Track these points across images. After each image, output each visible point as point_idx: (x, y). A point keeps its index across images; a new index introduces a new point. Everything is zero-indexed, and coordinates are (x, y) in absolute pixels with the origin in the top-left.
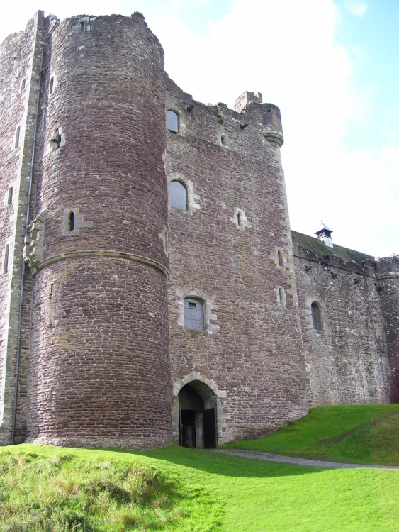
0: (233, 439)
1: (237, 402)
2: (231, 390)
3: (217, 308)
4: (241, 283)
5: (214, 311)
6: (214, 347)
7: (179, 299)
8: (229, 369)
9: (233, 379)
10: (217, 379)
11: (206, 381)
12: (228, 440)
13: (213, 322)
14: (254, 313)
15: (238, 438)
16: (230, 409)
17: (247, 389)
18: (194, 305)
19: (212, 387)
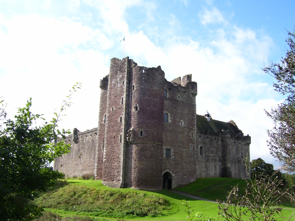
0: (176, 187)
1: (177, 177)
2: (176, 174)
3: (174, 151)
4: (181, 143)
6: (172, 163)
7: (164, 149)
8: (176, 168)
9: (177, 171)
10: (173, 171)
11: (170, 172)
12: (174, 187)
13: (173, 156)
14: (183, 152)
15: (177, 187)
16: (175, 179)
17: (180, 174)
18: (168, 150)
19: (171, 173)
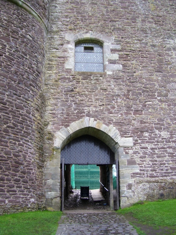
0: (143, 198)
1: (149, 150)
2: (139, 137)
3: (119, 47)
5: (113, 51)
7: (68, 42)
8: (137, 112)
9: (142, 122)
10: (119, 124)
11: (103, 128)
12: (135, 200)
13: (113, 62)
14: (169, 49)
15: (150, 197)
16: (138, 160)
17: (165, 134)
18: (92, 49)
19: (111, 134)
